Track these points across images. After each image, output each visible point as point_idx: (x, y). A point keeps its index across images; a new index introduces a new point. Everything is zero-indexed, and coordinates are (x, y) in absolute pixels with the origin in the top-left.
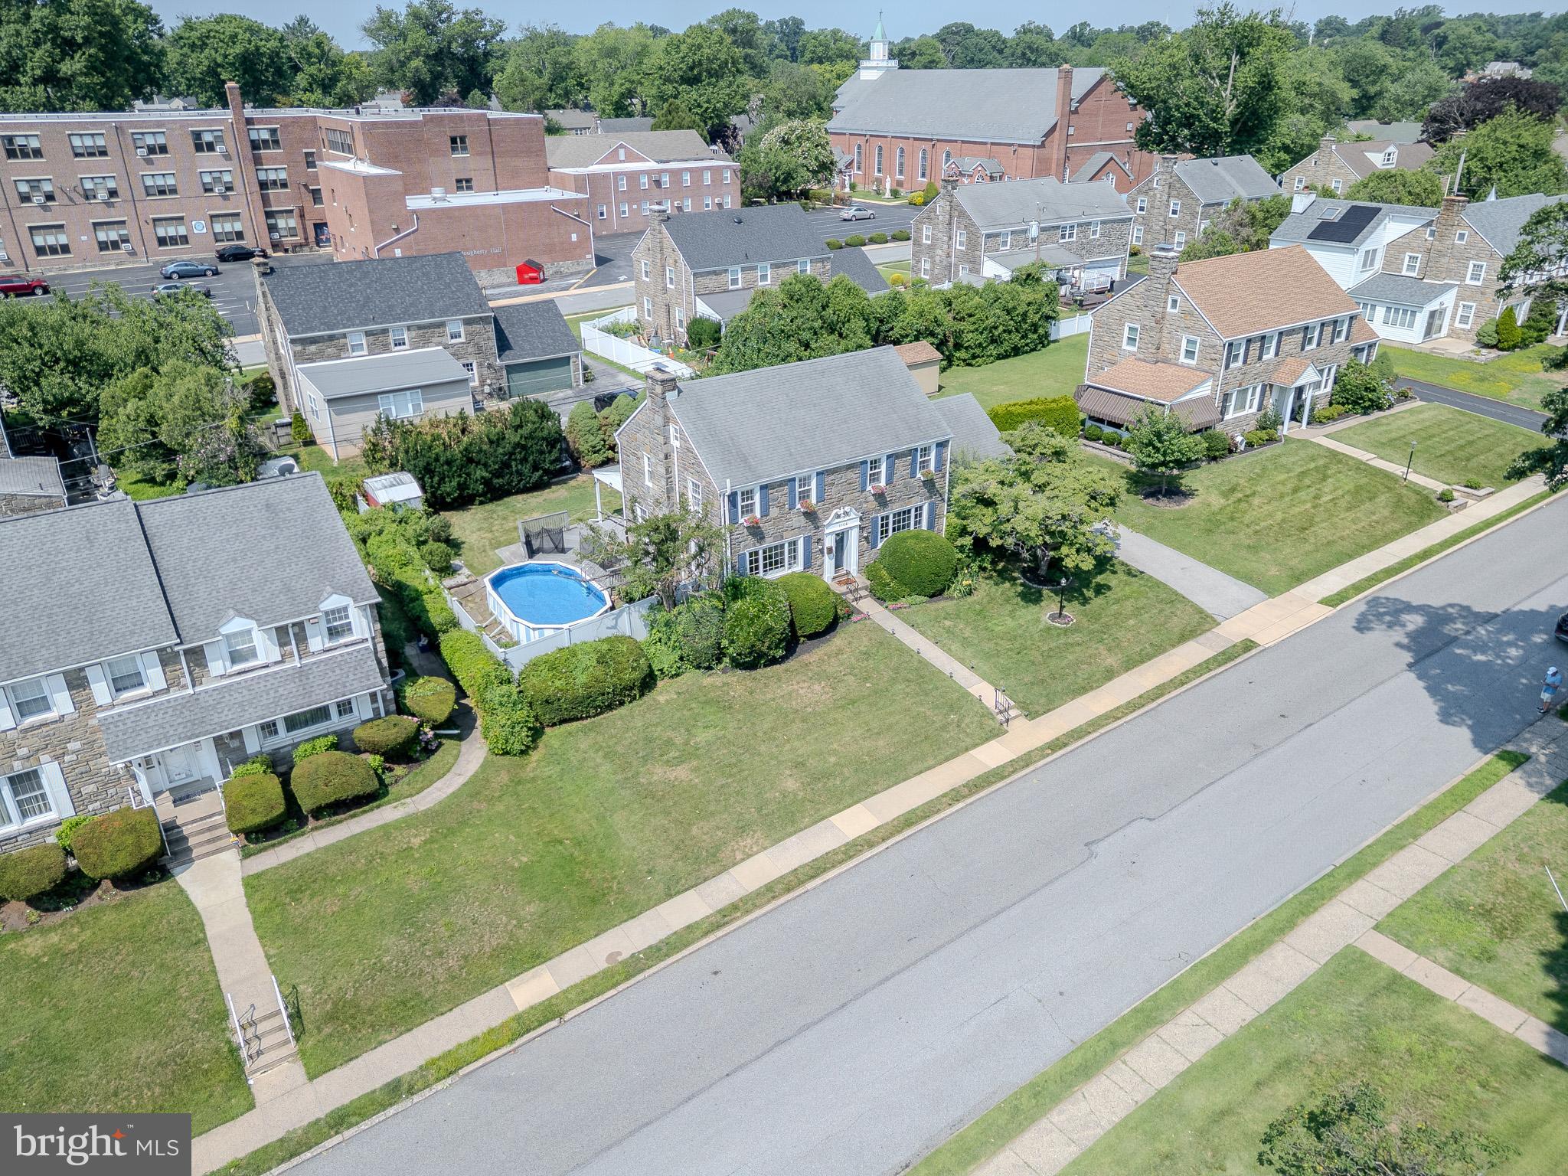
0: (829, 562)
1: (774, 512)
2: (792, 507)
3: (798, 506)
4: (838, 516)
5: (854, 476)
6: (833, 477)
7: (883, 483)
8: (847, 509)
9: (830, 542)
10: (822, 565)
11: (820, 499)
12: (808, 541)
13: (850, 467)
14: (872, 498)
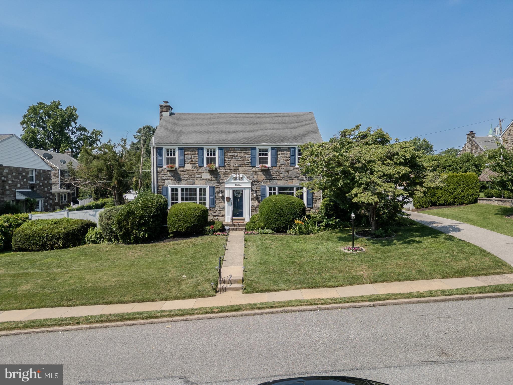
0: (228, 209)
1: (188, 166)
2: (201, 166)
3: (205, 166)
4: (235, 179)
5: (247, 156)
6: (231, 154)
7: (269, 165)
8: (241, 176)
9: (228, 194)
10: (223, 209)
11: (222, 164)
12: (213, 190)
13: (243, 149)
14: (260, 173)
